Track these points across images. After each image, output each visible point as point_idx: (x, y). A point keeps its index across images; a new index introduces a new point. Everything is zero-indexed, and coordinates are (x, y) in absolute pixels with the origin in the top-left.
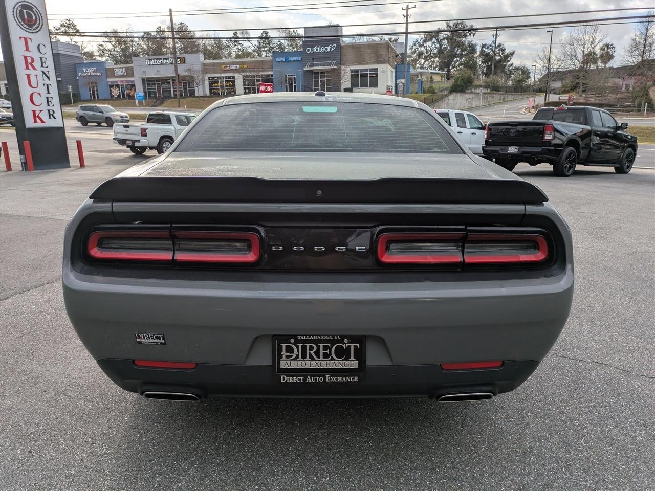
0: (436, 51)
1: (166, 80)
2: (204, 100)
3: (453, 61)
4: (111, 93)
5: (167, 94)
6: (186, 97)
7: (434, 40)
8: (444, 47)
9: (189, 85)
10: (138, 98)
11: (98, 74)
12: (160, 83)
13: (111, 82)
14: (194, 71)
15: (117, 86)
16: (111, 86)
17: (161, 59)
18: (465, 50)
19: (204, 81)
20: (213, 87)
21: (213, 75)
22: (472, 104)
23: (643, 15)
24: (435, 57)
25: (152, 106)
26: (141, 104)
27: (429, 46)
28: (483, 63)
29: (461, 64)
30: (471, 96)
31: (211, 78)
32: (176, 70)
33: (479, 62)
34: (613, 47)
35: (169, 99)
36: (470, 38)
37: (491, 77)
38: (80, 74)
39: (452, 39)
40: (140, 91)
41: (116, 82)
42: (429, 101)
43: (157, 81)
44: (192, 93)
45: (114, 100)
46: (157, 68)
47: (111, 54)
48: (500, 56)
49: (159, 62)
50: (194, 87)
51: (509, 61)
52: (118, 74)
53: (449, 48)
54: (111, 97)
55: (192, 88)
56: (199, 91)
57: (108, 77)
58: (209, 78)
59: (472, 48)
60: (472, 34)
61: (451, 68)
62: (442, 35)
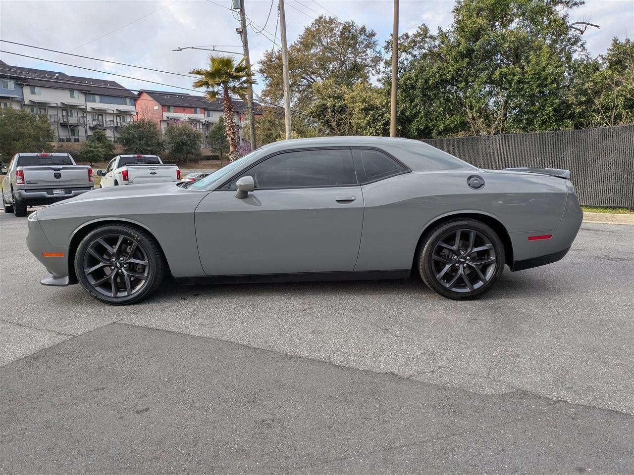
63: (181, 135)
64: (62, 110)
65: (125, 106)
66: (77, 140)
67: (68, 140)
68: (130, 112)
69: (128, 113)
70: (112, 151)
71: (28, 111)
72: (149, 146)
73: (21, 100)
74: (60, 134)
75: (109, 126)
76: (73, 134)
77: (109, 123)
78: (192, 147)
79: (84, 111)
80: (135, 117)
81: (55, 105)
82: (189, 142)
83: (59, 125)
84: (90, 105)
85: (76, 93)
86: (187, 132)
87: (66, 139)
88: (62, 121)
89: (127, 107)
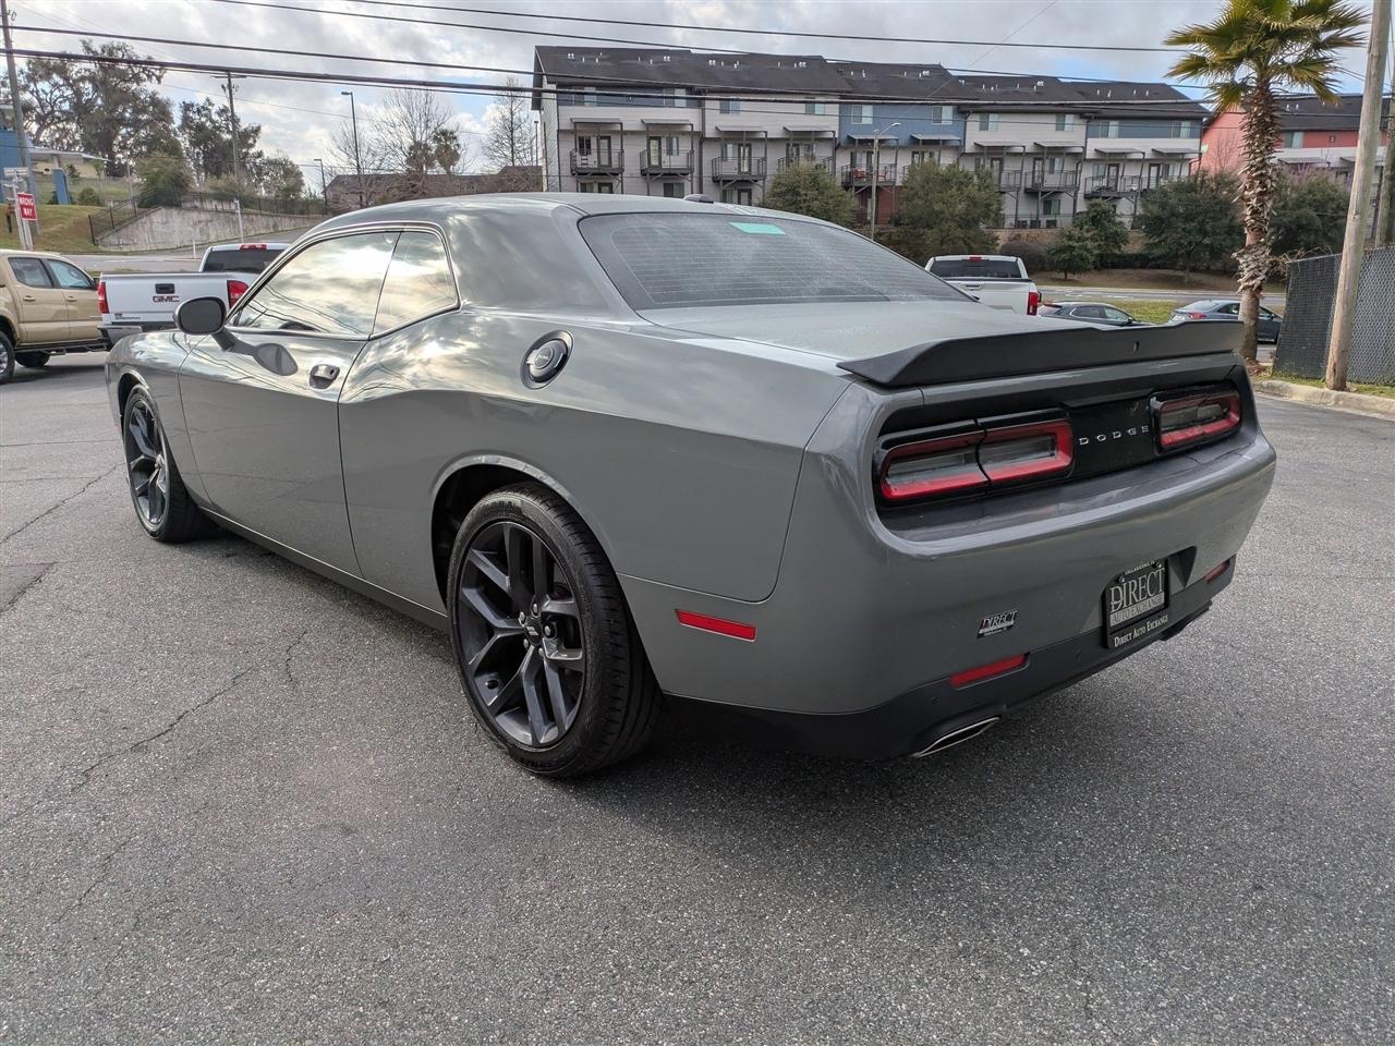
0: (66, 106)
3: (117, 134)
7: (56, 78)
8: (85, 98)
18: (144, 111)
22: (208, 236)
23: (500, 85)
24: (67, 120)
27: (43, 91)
28: (194, 144)
29: (138, 143)
30: (203, 217)
33: (184, 141)
34: (455, 138)
36: (150, 86)
37: (224, 176)
39: (104, 82)
42: (102, 223)
48: (229, 132)
51: (252, 146)
53: (99, 102)
59: (161, 109)
60: (154, 78)
61: (116, 149)
62: (77, 69)
63: (1299, 204)
64: (1035, 159)
65: (1178, 140)
66: (1051, 224)
67: (1035, 224)
68: (1183, 154)
69: (1179, 158)
70: (1120, 247)
71: (968, 166)
72: (1205, 234)
73: (958, 143)
74: (1019, 212)
75: (1127, 189)
76: (1047, 211)
77: (1129, 183)
78: (1325, 234)
79: (1079, 158)
80: (1195, 166)
81: (1021, 150)
82: (1318, 222)
83: (1022, 192)
84: (1095, 145)
85: (1069, 119)
86: (1318, 197)
87: (1032, 222)
88: (1029, 185)
89: (1182, 142)
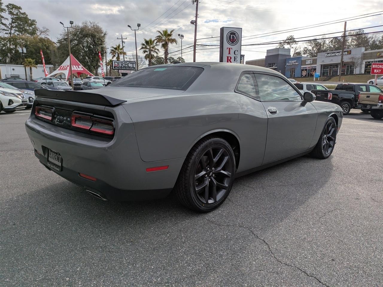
1: (336, 65)
2: (359, 77)
4: (302, 74)
5: (334, 73)
6: (347, 74)
9: (351, 67)
10: (316, 76)
11: (297, 64)
12: (332, 67)
13: (303, 68)
14: (355, 59)
15: (306, 70)
16: (302, 70)
17: (335, 53)
19: (361, 64)
20: (368, 68)
21: (369, 60)
25: (324, 81)
26: (317, 80)
31: (367, 62)
32: (342, 59)
35: (335, 76)
38: (287, 64)
40: (318, 73)
41: (306, 67)
43: (330, 66)
44: (352, 73)
45: (302, 77)
46: (331, 58)
47: (310, 52)
49: (333, 54)
50: (354, 69)
52: (308, 63)
54: (301, 76)
55: (352, 69)
56: (357, 71)
57: (302, 65)
58: (366, 62)
